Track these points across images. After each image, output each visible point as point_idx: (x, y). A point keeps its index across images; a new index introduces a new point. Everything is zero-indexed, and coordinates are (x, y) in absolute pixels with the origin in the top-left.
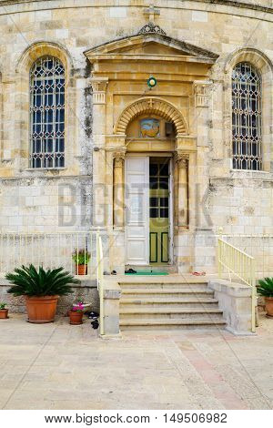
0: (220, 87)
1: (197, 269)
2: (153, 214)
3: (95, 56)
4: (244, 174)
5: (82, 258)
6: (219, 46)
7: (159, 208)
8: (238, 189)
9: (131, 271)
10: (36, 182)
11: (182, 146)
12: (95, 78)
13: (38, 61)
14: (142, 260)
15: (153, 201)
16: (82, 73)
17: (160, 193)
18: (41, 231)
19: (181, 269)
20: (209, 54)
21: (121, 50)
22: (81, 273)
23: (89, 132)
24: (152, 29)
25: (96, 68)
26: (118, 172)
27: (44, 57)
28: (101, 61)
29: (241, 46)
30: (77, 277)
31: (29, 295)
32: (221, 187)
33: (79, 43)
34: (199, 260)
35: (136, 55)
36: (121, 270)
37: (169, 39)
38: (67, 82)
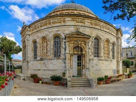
0: (91, 42)
1: (86, 76)
2: (78, 66)
4: (96, 58)
5: (64, 74)
7: (79, 64)
8: (94, 61)
9: (73, 76)
10: (55, 59)
11: (84, 53)
12: (67, 40)
13: (55, 37)
14: (76, 74)
15: (78, 63)
16: (64, 39)
17: (79, 62)
18: (56, 69)
20: (90, 36)
21: (72, 35)
22: (64, 77)
23: (65, 50)
24: (78, 31)
25: (67, 38)
26: (71, 57)
27: (56, 36)
28: (68, 37)
29: (96, 35)
30: (63, 78)
31: (54, 81)
32: (91, 61)
33: (63, 34)
34: (87, 74)
35: (75, 36)
37: (82, 33)
38: (61, 41)
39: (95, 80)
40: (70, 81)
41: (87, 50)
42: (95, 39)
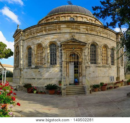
0: (87, 49)
1: (83, 84)
2: (75, 73)
3: (62, 44)
4: (93, 65)
5: (60, 82)
6: (87, 41)
8: (91, 68)
9: (70, 85)
10: (51, 68)
11: (80, 60)
12: (62, 48)
15: (75, 71)
16: (60, 47)
17: (76, 69)
18: (52, 77)
19: (80, 84)
20: (85, 43)
21: (67, 43)
22: (60, 85)
23: (61, 58)
24: (74, 38)
25: (63, 46)
29: (92, 41)
31: (49, 90)
32: (88, 68)
33: (59, 41)
34: (83, 82)
35: (70, 43)
36: (68, 84)
37: (77, 41)
38: (57, 48)
39: (88, 88)
40: (64, 89)
41: (83, 57)
42: (92, 45)
